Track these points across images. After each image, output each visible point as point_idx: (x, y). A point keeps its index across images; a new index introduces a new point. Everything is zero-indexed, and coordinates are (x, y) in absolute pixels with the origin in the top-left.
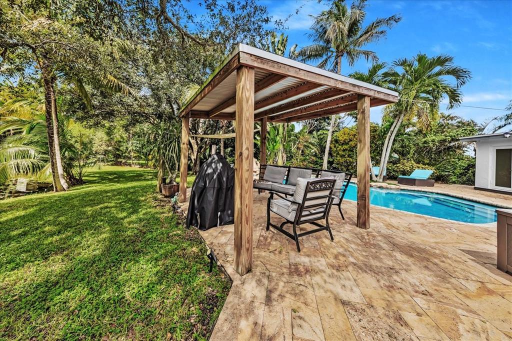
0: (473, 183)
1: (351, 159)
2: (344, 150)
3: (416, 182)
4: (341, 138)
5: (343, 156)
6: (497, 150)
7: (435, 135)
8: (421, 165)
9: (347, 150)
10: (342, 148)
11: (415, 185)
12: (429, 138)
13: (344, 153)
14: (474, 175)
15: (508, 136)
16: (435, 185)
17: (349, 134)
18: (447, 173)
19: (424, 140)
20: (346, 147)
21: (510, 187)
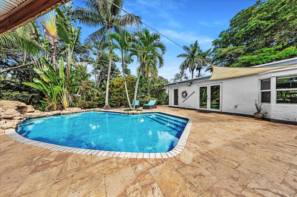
0: (168, 104)
1: (121, 97)
2: (117, 92)
3: (150, 107)
4: (114, 84)
5: (117, 95)
6: (174, 90)
7: (157, 84)
8: (153, 98)
9: (119, 91)
10: (116, 90)
11: (149, 109)
12: (155, 85)
13: (117, 94)
14: (168, 101)
15: (177, 83)
16: (157, 107)
17: (119, 81)
18: (161, 101)
19: (153, 86)
20: (118, 89)
21: (178, 105)
